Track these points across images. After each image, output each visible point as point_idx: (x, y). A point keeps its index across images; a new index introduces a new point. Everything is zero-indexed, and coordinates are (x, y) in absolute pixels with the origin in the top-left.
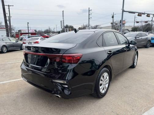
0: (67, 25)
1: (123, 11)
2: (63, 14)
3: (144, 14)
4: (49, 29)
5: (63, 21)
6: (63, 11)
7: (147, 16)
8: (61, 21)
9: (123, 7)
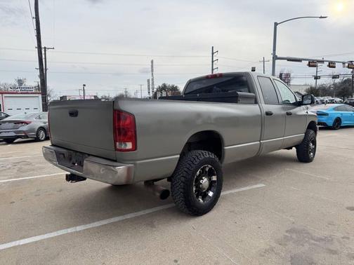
0: (164, 85)
1: (275, 58)
2: (152, 66)
3: (322, 62)
4: (124, 94)
5: (153, 80)
6: (152, 62)
7: (329, 66)
8: (148, 81)
9: (274, 50)
